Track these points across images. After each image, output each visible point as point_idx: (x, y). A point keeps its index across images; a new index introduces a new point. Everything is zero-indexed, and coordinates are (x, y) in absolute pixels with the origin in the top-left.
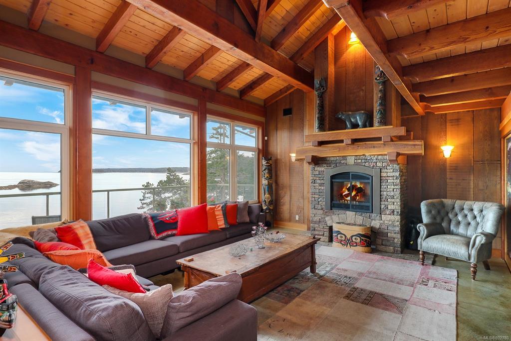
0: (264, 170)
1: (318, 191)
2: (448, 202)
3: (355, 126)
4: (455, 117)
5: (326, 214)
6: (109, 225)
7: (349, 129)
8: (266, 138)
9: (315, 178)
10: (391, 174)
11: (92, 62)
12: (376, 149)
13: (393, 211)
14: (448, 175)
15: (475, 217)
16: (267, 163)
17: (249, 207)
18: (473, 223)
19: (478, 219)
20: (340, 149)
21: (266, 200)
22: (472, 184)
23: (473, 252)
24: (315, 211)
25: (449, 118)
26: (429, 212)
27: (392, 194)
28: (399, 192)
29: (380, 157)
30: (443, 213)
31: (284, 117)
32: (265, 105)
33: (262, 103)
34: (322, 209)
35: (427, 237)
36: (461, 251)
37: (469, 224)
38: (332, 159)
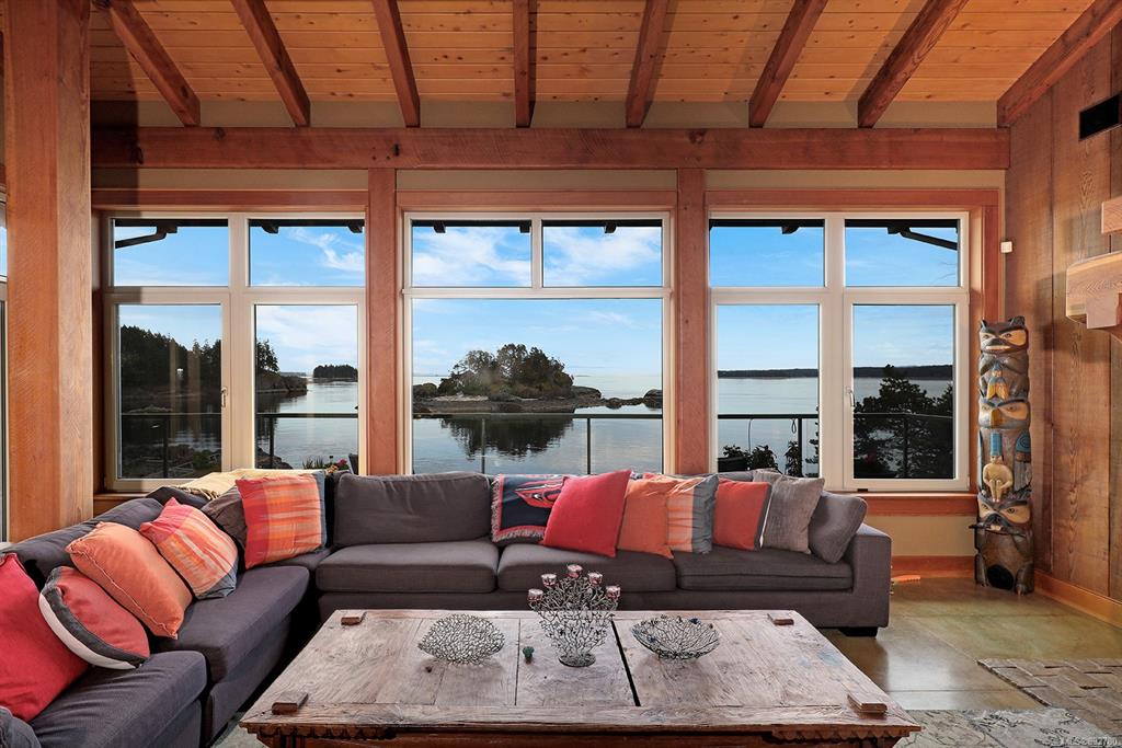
0: (985, 369)
6: (402, 488)
8: (1007, 247)
11: (397, 151)
16: (994, 343)
17: (823, 500)
21: (990, 484)
31: (1087, 141)
32: (1002, 119)
33: (991, 120)
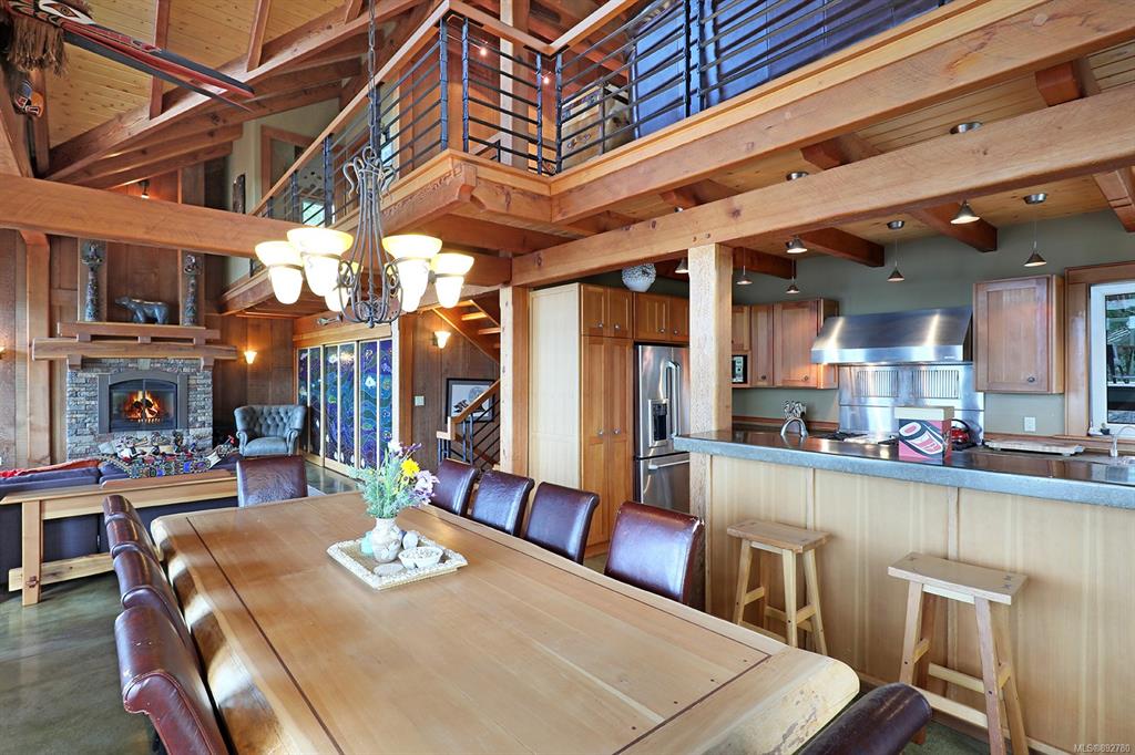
1: (83, 408)
2: (257, 408)
3: (151, 320)
4: (256, 322)
5: (100, 440)
7: (140, 322)
9: (77, 389)
10: (204, 381)
12: (183, 352)
13: (204, 423)
14: (249, 381)
15: (282, 419)
18: (281, 424)
19: (285, 420)
20: (127, 348)
22: (270, 391)
23: (290, 445)
24: (77, 439)
25: (250, 322)
26: (244, 419)
27: (203, 403)
28: (211, 401)
29: (187, 362)
30: (255, 418)
34: (92, 433)
35: (249, 441)
36: (280, 448)
37: (278, 425)
38: (112, 361)
